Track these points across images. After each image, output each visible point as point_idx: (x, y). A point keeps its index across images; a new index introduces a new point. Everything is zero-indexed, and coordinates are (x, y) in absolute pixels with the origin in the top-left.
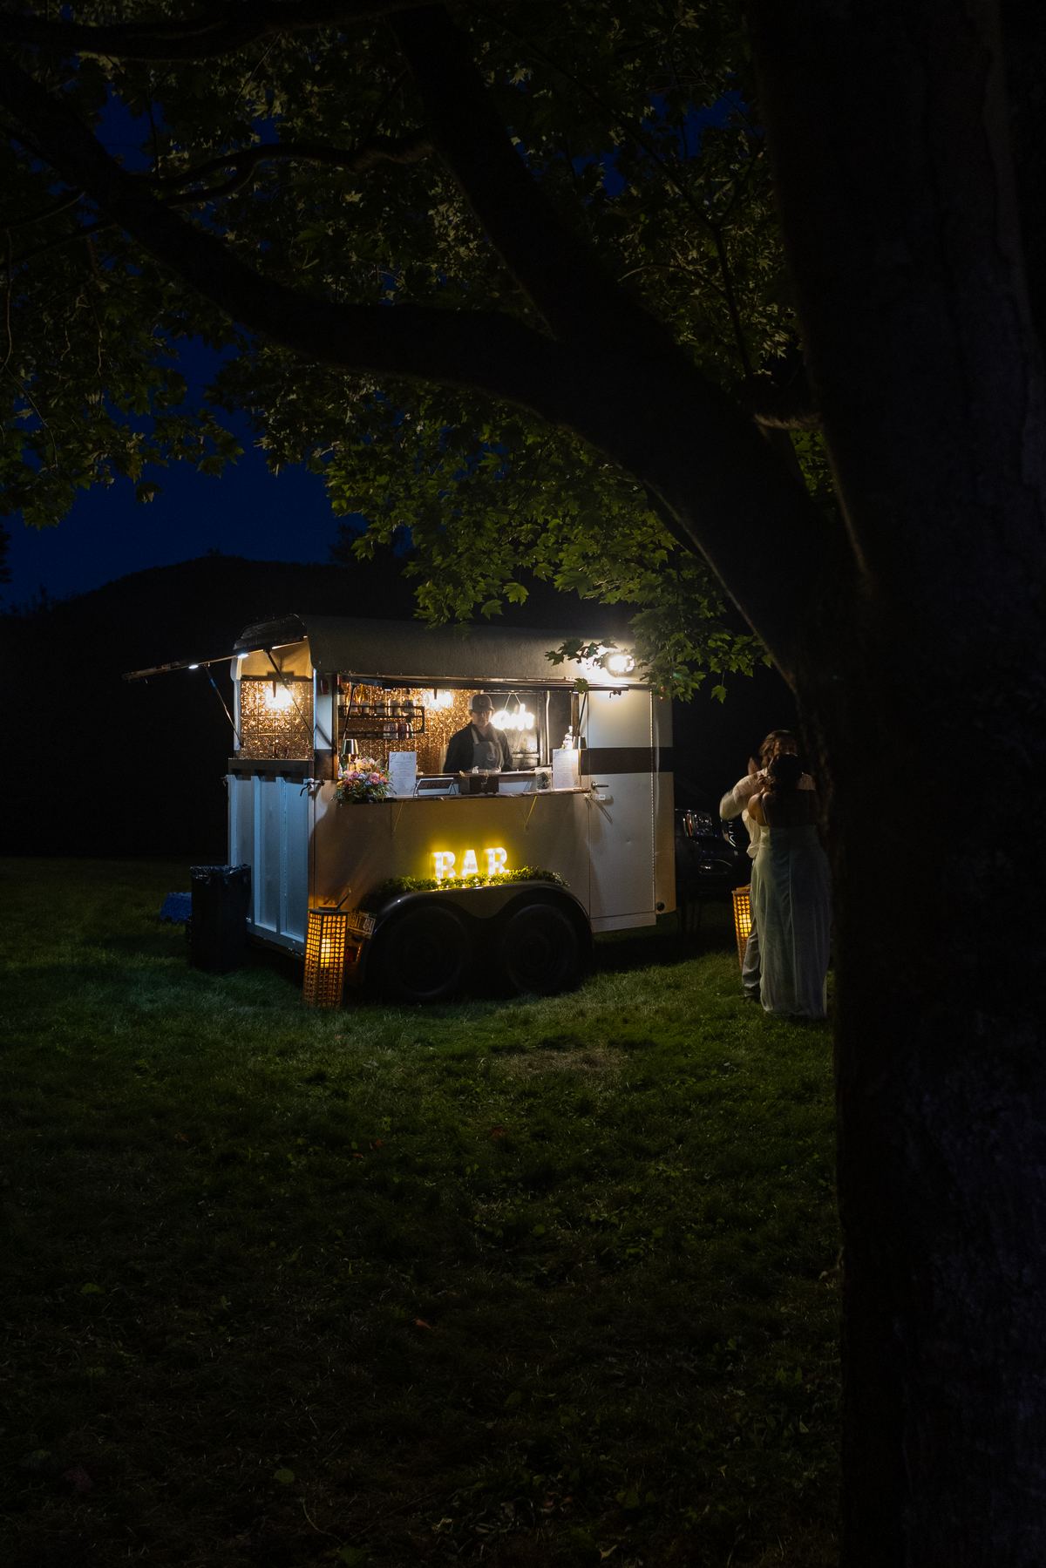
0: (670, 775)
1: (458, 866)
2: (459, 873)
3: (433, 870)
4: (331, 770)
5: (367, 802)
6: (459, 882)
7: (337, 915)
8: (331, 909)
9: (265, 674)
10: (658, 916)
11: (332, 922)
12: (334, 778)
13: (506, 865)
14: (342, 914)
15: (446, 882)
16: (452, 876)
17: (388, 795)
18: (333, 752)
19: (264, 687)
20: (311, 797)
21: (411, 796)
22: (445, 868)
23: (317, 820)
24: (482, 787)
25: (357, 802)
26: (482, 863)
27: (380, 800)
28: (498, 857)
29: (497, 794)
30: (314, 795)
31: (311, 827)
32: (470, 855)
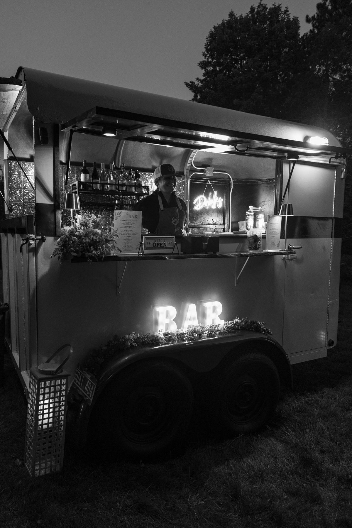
0: (340, 240)
1: (179, 319)
2: (179, 326)
3: (157, 323)
4: (52, 226)
5: (86, 261)
6: (181, 336)
7: (55, 379)
8: (49, 373)
9: (28, 157)
10: (329, 351)
11: (50, 387)
12: (55, 234)
13: (221, 317)
14: (61, 377)
15: (169, 337)
16: (173, 329)
17: (113, 253)
18: (56, 207)
19: (27, 166)
20: (31, 254)
21: (135, 254)
22: (167, 321)
23: (39, 277)
24: (204, 247)
25: (75, 260)
26: (202, 315)
27: (100, 259)
28: (214, 309)
29: (218, 254)
30: (35, 251)
31: (33, 284)
32: (191, 309)
